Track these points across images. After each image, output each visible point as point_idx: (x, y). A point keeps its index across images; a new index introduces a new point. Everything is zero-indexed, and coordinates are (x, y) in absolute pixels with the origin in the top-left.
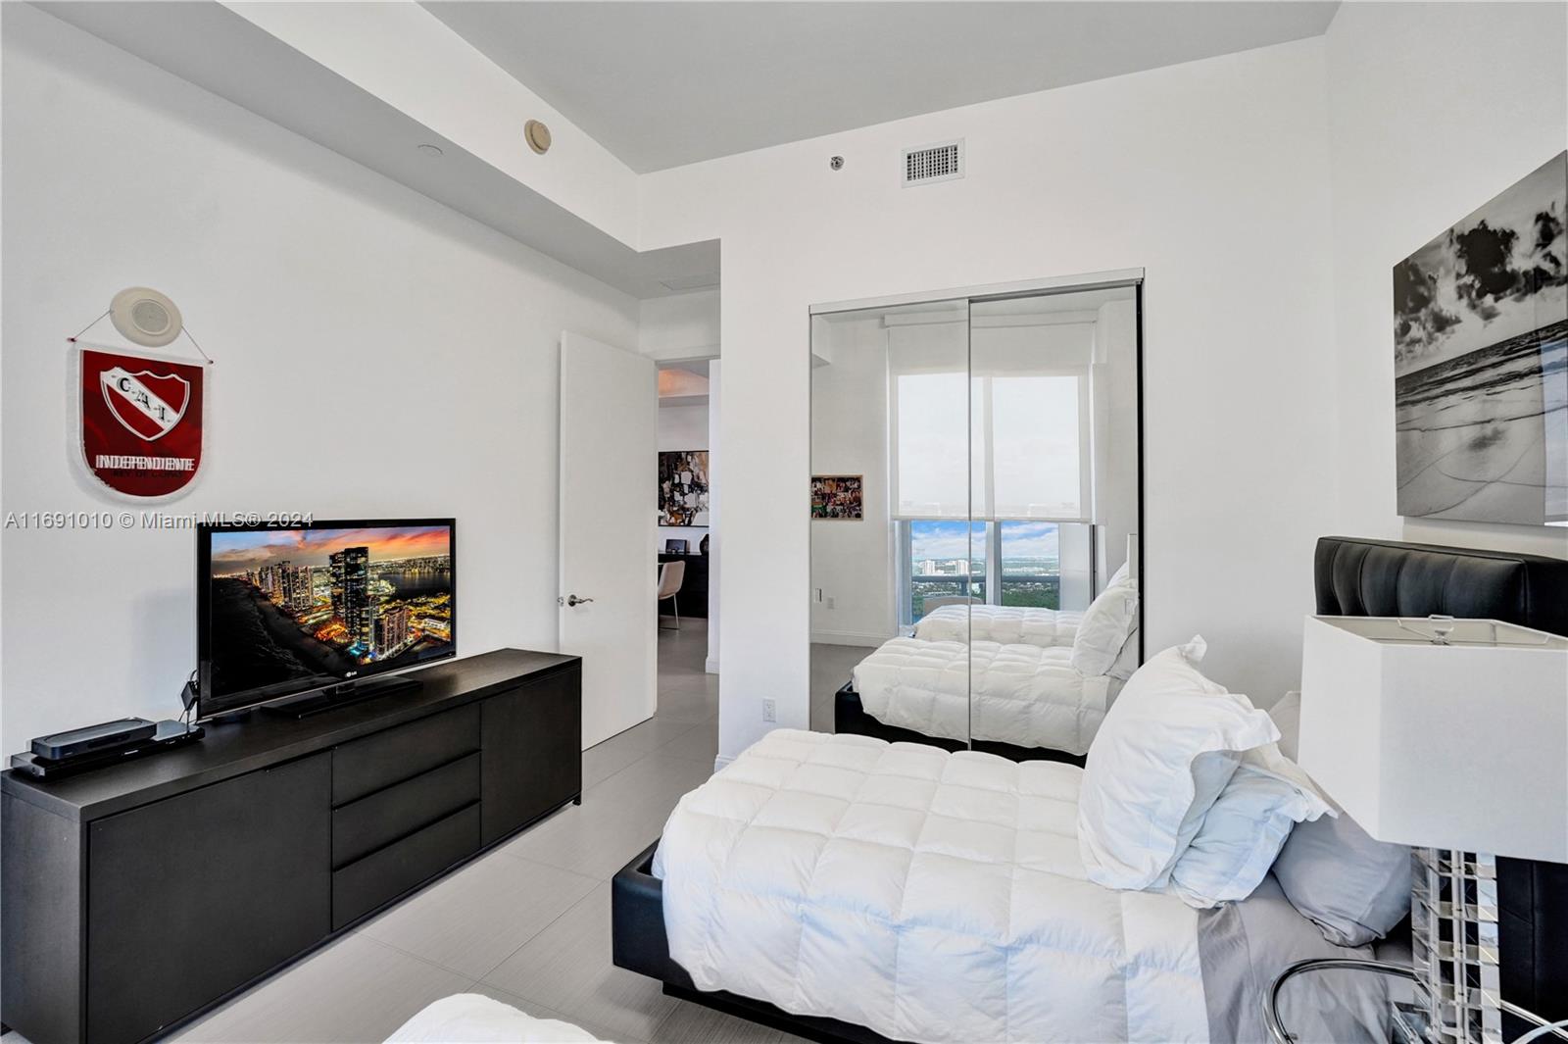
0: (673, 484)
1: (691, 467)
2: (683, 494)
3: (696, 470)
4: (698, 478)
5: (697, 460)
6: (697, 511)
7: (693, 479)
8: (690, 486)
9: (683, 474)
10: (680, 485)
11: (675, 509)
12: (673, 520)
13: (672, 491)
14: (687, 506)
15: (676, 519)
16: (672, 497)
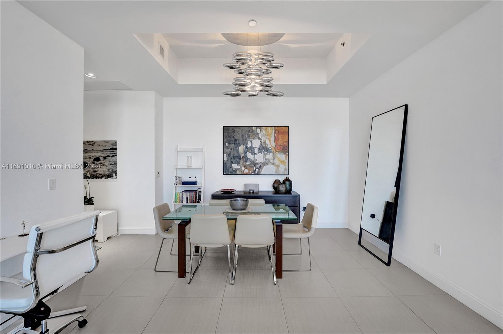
0: (246, 147)
1: (260, 136)
2: (254, 154)
3: (264, 139)
4: (265, 143)
5: (264, 132)
6: (264, 165)
7: (261, 144)
8: (259, 149)
9: (254, 141)
10: (251, 149)
11: (248, 163)
12: (246, 171)
13: (246, 152)
14: (257, 162)
15: (249, 170)
16: (245, 157)
